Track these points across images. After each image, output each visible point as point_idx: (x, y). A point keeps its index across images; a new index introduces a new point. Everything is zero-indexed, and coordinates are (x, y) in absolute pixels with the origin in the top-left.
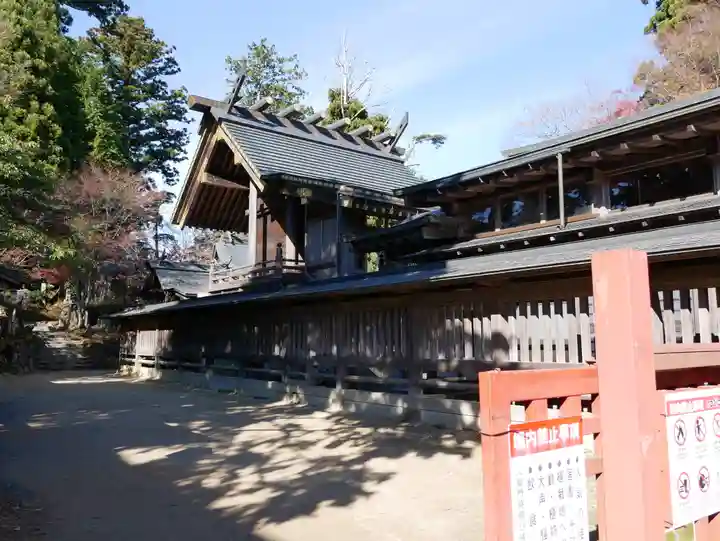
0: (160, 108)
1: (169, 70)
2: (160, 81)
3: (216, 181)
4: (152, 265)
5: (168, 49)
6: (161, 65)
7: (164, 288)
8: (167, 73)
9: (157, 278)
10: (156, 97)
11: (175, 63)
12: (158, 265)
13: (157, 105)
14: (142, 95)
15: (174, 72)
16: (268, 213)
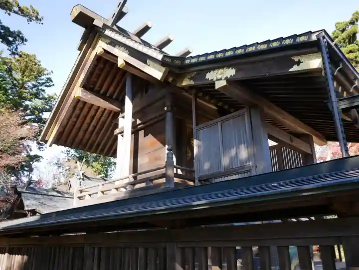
0: (40, 104)
1: (48, 84)
2: (41, 90)
3: (90, 98)
4: (19, 189)
5: (48, 72)
6: (43, 81)
7: (26, 208)
8: (46, 86)
9: (22, 201)
10: (38, 98)
11: (51, 81)
12: (24, 190)
13: (38, 103)
14: (29, 96)
15: (50, 86)
16: (141, 129)
